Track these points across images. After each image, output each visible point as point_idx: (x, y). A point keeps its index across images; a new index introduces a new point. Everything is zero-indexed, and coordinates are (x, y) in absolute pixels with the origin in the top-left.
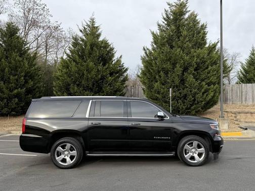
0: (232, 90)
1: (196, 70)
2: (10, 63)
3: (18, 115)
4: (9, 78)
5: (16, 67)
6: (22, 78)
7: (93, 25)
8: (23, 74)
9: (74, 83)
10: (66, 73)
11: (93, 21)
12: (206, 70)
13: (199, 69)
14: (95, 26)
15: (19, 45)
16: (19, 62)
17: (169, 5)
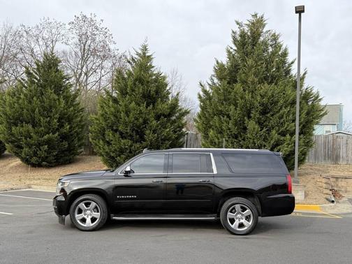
0: (347, 144)
1: (264, 113)
2: (42, 102)
3: (52, 167)
4: (40, 120)
5: (51, 107)
6: (55, 121)
7: (144, 53)
8: (57, 116)
9: (111, 127)
10: (102, 115)
11: (145, 49)
12: (278, 115)
13: (268, 113)
14: (147, 54)
15: (56, 80)
16: (55, 100)
17: (238, 24)
